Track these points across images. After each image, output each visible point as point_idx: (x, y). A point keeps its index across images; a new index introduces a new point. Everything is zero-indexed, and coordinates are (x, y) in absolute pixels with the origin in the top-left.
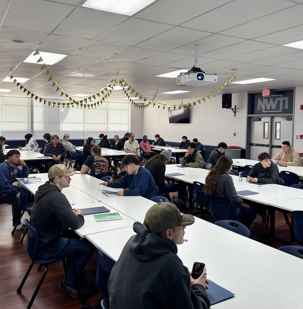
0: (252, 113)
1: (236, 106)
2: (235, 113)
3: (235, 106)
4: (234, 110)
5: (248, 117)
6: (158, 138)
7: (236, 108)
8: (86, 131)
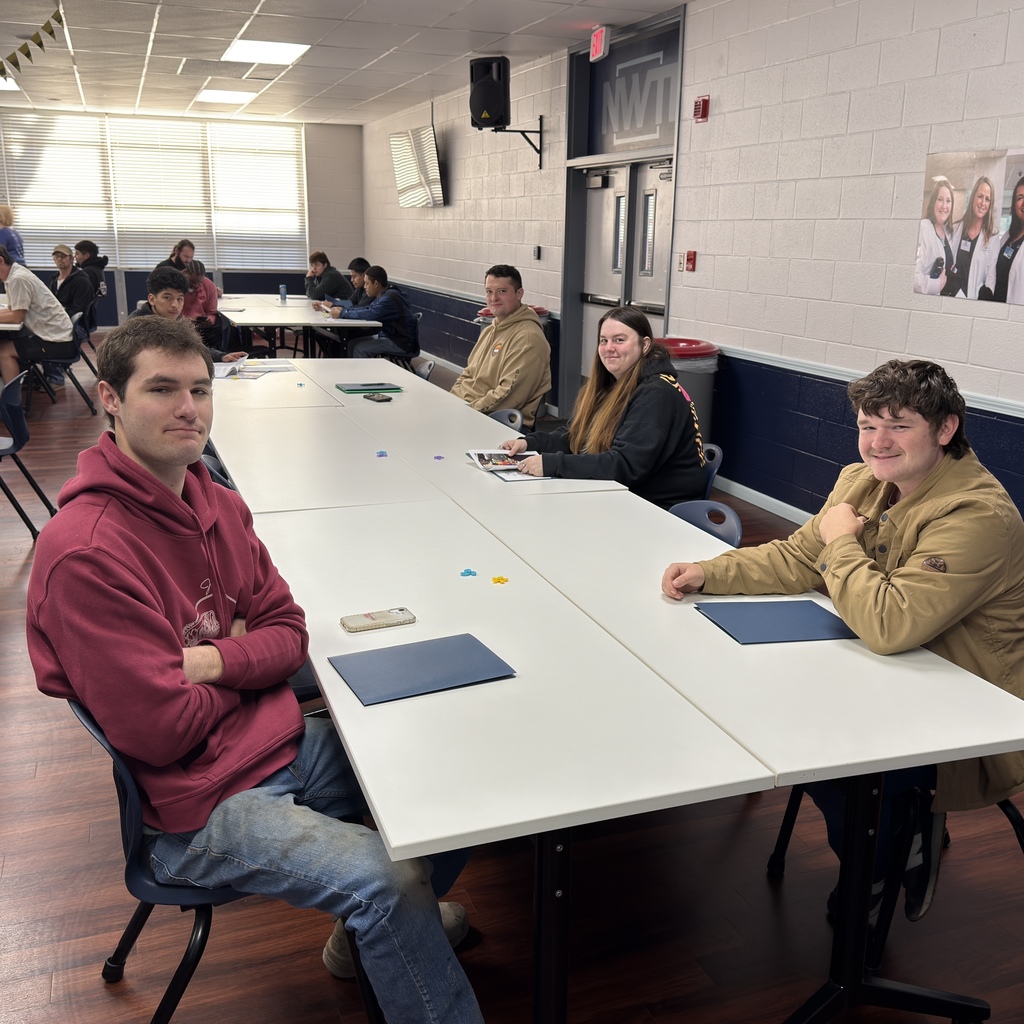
0: (591, 150)
1: (545, 121)
2: (540, 152)
3: (541, 118)
4: (535, 138)
5: (570, 169)
6: (320, 268)
7: (545, 128)
8: (116, 232)
